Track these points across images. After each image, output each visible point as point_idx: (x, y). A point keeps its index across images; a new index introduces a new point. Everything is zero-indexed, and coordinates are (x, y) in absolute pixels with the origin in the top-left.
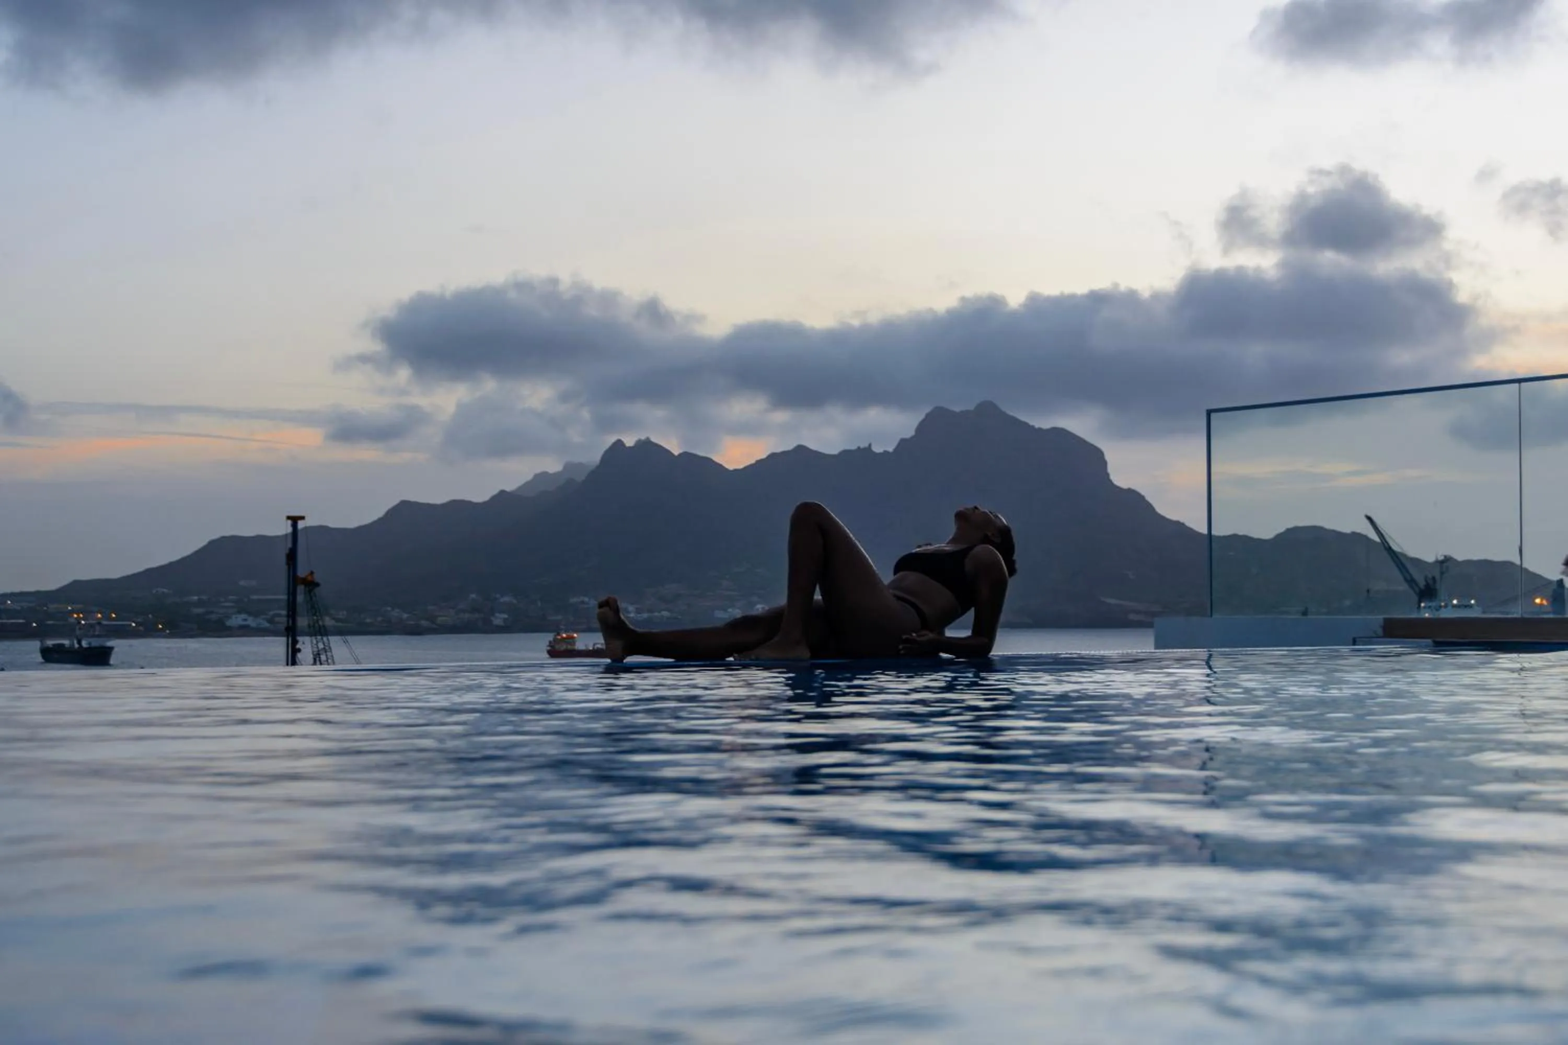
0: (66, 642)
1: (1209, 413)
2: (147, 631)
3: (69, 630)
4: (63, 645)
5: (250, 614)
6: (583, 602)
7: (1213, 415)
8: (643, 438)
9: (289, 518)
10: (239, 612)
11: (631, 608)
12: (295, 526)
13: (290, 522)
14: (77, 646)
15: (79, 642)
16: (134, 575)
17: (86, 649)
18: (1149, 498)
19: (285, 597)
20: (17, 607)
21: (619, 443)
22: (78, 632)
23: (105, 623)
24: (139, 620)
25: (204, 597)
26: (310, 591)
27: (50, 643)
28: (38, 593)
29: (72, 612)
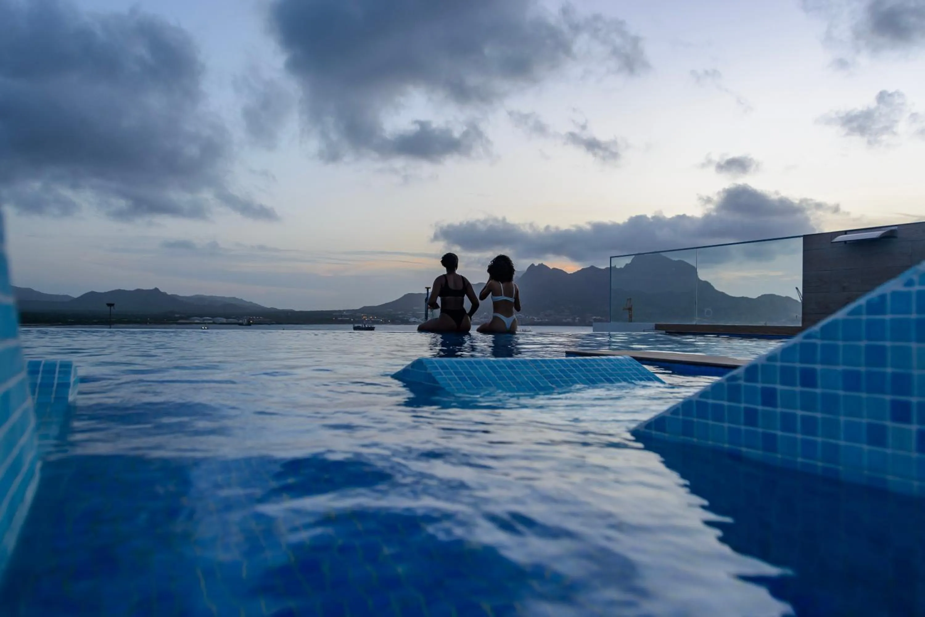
0: (361, 325)
1: (611, 258)
2: (385, 322)
3: (361, 322)
4: (360, 326)
5: (417, 318)
6: (520, 316)
7: (612, 259)
8: (540, 263)
9: (426, 288)
10: (413, 317)
11: (535, 318)
12: (428, 290)
13: (426, 289)
14: (364, 326)
15: (365, 326)
16: (380, 306)
17: (367, 327)
18: (712, 284)
19: (424, 312)
20: (347, 314)
21: (533, 265)
22: (364, 322)
23: (372, 319)
24: (383, 319)
25: (403, 312)
26: (432, 311)
27: (356, 325)
28: (353, 310)
29: (364, 316)
